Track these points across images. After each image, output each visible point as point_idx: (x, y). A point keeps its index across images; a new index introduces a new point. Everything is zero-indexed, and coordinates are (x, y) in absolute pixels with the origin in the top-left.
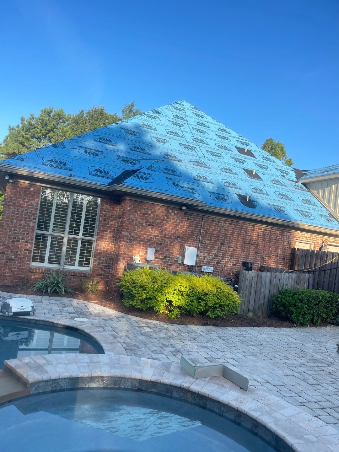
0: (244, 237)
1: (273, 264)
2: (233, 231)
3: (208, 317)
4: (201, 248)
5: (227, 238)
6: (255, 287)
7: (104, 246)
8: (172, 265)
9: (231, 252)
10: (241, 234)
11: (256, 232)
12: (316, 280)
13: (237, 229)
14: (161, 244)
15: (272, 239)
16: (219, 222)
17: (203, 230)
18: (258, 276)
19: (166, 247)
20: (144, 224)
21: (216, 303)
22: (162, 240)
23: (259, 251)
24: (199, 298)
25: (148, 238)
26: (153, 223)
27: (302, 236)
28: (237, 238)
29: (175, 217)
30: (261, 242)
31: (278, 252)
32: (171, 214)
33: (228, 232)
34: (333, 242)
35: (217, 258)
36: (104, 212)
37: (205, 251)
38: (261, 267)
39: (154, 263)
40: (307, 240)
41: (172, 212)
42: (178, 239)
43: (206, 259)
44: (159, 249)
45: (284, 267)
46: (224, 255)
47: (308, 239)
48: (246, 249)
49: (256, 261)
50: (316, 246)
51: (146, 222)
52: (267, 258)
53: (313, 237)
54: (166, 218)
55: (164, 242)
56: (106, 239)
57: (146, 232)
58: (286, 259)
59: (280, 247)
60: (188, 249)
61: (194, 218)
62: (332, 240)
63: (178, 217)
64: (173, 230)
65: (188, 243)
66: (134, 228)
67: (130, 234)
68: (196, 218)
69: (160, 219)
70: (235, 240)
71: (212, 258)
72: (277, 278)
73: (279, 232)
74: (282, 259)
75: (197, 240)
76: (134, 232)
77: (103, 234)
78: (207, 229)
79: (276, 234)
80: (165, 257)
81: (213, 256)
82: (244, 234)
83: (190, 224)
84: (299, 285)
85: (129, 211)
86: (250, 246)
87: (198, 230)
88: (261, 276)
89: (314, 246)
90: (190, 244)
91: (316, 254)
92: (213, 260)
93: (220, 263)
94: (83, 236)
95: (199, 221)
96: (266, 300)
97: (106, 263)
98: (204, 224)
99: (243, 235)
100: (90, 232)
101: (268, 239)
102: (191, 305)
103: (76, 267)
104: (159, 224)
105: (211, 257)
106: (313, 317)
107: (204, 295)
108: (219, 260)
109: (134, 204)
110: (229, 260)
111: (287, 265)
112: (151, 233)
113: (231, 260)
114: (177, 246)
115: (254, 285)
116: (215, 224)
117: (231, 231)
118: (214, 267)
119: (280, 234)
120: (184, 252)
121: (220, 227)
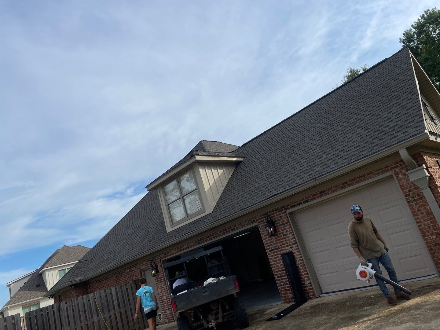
27: (142, 265)
40: (146, 267)
53: (149, 262)
62: (163, 256)
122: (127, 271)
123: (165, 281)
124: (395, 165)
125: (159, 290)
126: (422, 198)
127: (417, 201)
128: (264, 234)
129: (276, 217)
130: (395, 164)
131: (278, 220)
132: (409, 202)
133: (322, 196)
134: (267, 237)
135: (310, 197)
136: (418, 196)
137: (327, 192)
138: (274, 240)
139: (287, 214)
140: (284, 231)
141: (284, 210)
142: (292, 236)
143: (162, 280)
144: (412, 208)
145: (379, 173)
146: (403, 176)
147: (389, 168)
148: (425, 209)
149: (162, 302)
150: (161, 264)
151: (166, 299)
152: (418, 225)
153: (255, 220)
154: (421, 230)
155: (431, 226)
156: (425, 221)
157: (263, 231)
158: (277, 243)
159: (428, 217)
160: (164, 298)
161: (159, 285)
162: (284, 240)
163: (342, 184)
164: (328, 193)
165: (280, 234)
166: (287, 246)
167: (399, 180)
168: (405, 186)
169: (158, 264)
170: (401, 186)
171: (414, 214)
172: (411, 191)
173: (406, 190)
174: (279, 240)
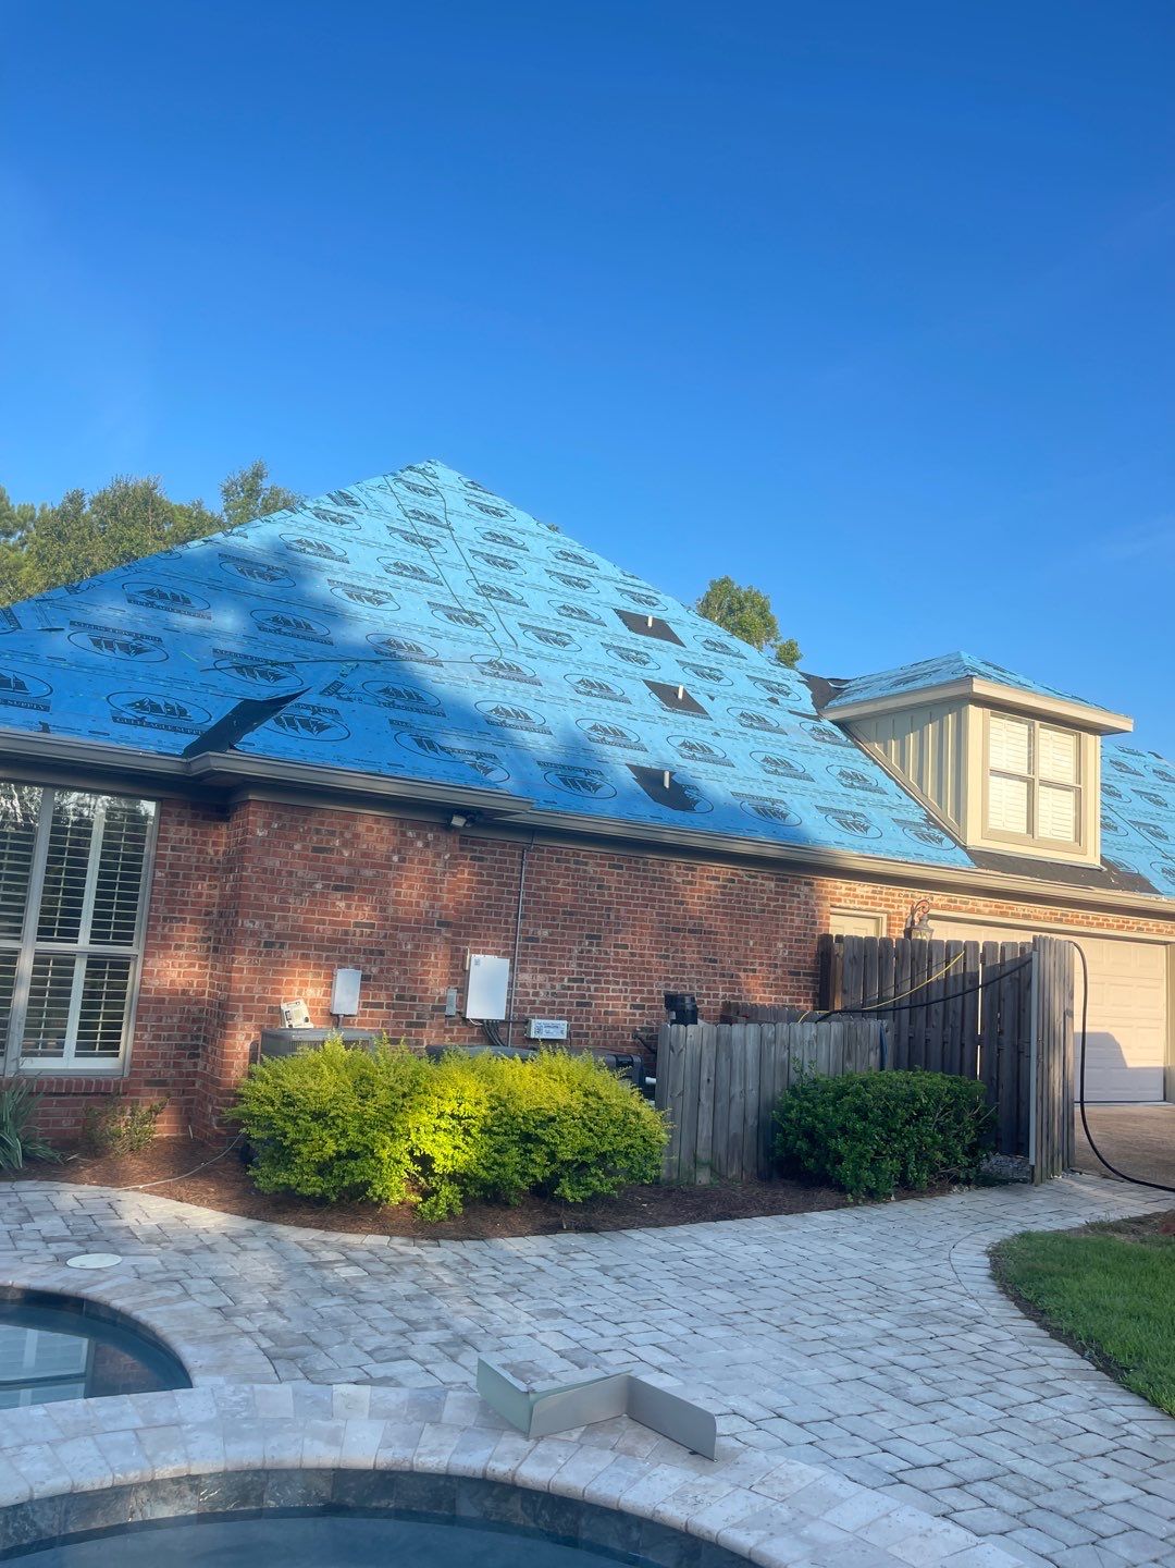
0: (663, 908)
1: (765, 993)
2: (627, 890)
3: (562, 1200)
4: (524, 955)
5: (609, 916)
6: (712, 1079)
7: (174, 975)
8: (423, 1025)
9: (626, 961)
10: (654, 900)
11: (700, 891)
12: (905, 1039)
13: (640, 881)
14: (381, 953)
15: (754, 910)
16: (577, 863)
17: (528, 894)
18: (718, 1039)
19: (400, 962)
20: (319, 886)
21: (585, 1150)
22: (385, 937)
23: (715, 954)
24: (527, 1137)
25: (334, 933)
26: (349, 879)
27: (849, 895)
28: (642, 913)
29: (429, 854)
30: (718, 923)
31: (778, 952)
32: (412, 843)
33: (610, 895)
34: (943, 908)
35: (579, 988)
36: (169, 852)
37: (539, 967)
38: (727, 1006)
39: (360, 1023)
40: (865, 907)
41: (418, 837)
42: (443, 929)
43: (542, 993)
44: (375, 970)
45: (799, 1001)
46: (601, 974)
47: (867, 903)
48: (673, 949)
49: (708, 988)
50: (895, 925)
51: (324, 878)
52: (742, 974)
53: (884, 896)
54: (395, 858)
55: (395, 945)
56: (178, 947)
57: (326, 913)
58: (805, 974)
59: (781, 933)
60: (477, 963)
61: (494, 853)
62: (943, 902)
63: (438, 855)
64: (422, 901)
65: (476, 943)
66: (283, 901)
67: (269, 926)
68: (502, 854)
69: (374, 866)
70: (634, 919)
71: (564, 988)
72: (779, 1042)
73: (772, 884)
74: (791, 973)
75: (508, 930)
76: (284, 918)
77: (166, 930)
78: (539, 889)
79: (762, 891)
80: (400, 998)
81: (566, 983)
82: (663, 897)
83: (482, 875)
84: (853, 1058)
85: (263, 842)
86: (684, 938)
87: (509, 893)
88: (729, 1040)
89: (889, 925)
90: (483, 944)
91: (896, 950)
92: (565, 996)
93: (589, 1004)
94: (91, 942)
95: (512, 862)
96: (752, 1121)
97: (184, 1038)
98: (528, 872)
99: (661, 901)
100: (117, 926)
101: (739, 909)
102: (497, 1164)
103: (69, 1062)
104: (371, 884)
105: (558, 986)
106: (905, 1166)
107: (543, 1124)
108: (587, 994)
109: (279, 817)
110: (621, 991)
111: (807, 994)
112: (345, 915)
113: (626, 990)
114: (440, 957)
115: (709, 1072)
116: (567, 869)
117: (620, 889)
118: (569, 1019)
119: (777, 893)
120: (466, 973)
121: (584, 878)
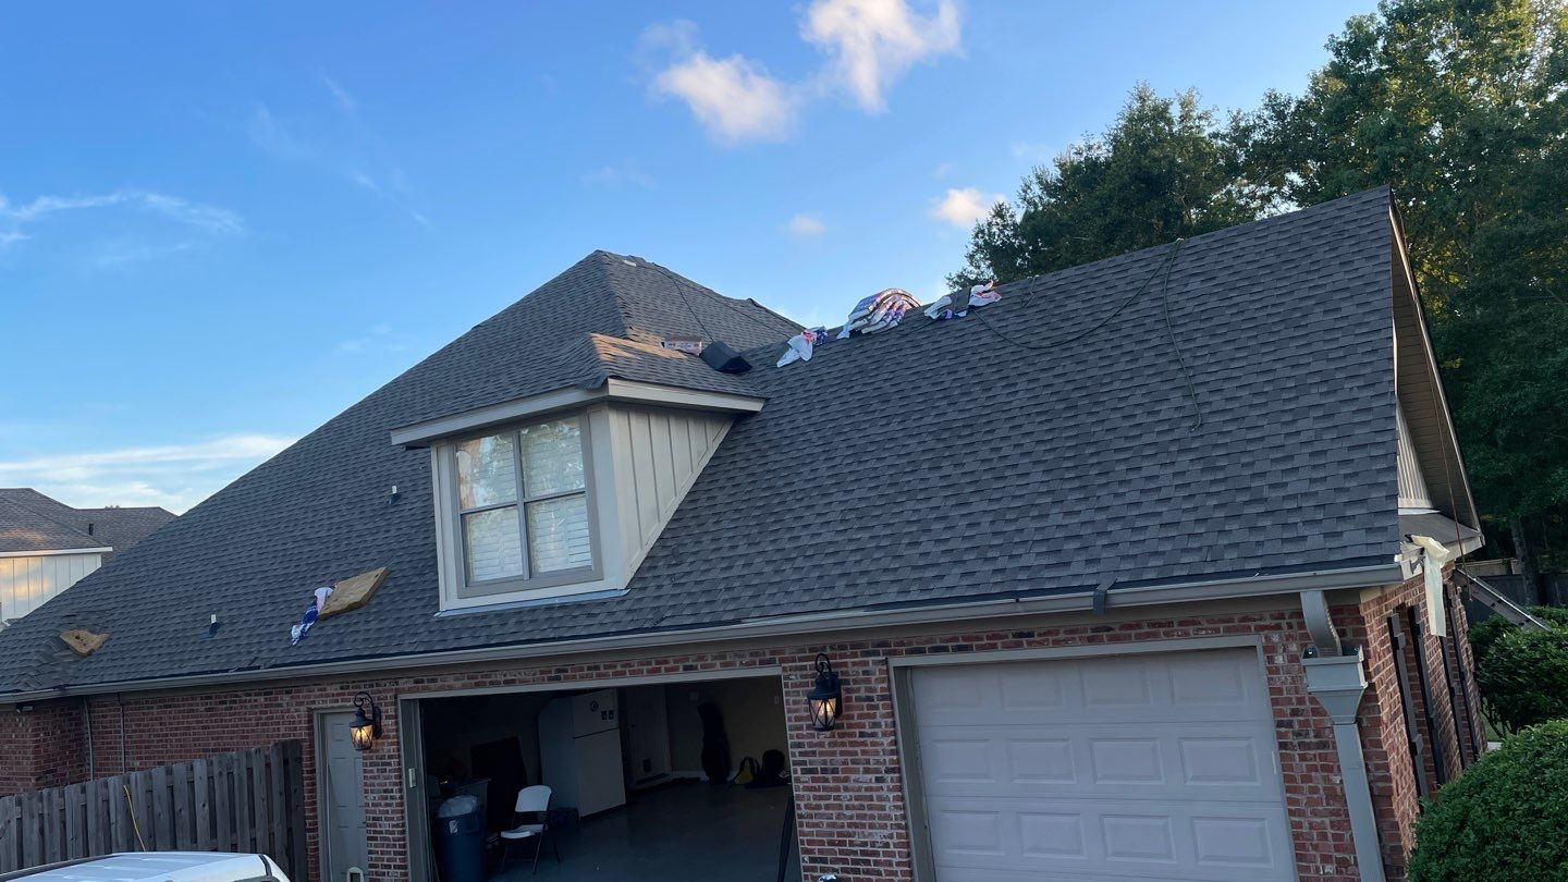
10: (190, 728)
11: (216, 715)
27: (321, 696)
34: (411, 691)
40: (336, 705)
53: (351, 690)
62: (410, 685)
79: (256, 707)
82: (195, 725)
99: (193, 728)
122: (256, 701)
123: (400, 770)
124: (1273, 622)
125: (371, 796)
126: (1325, 745)
127: (1309, 749)
128: (796, 711)
129: (851, 669)
130: (1272, 617)
131: (855, 682)
132: (1283, 746)
133: (1019, 645)
134: (804, 724)
135: (982, 639)
136: (1316, 737)
137: (1037, 638)
138: (827, 741)
139: (888, 671)
140: (867, 722)
141: (884, 654)
142: (891, 744)
143: (389, 764)
144: (1286, 767)
145: (1217, 630)
146: (1287, 663)
147: (1252, 625)
148: (1327, 780)
149: (376, 839)
150: (396, 710)
151: (393, 833)
152: (1292, 822)
153: (777, 657)
154: (1296, 836)
155: (1330, 835)
156: (1314, 813)
157: (795, 703)
158: (833, 753)
159: (1328, 805)
160: (385, 826)
161: (374, 778)
162: (858, 749)
163: (1093, 630)
164: (1041, 644)
165: (850, 726)
166: (867, 771)
167: (1273, 670)
168: (1285, 695)
169: (383, 708)
170: (1273, 691)
171: (1290, 784)
172: (1298, 716)
173: (1284, 708)
174: (843, 744)
